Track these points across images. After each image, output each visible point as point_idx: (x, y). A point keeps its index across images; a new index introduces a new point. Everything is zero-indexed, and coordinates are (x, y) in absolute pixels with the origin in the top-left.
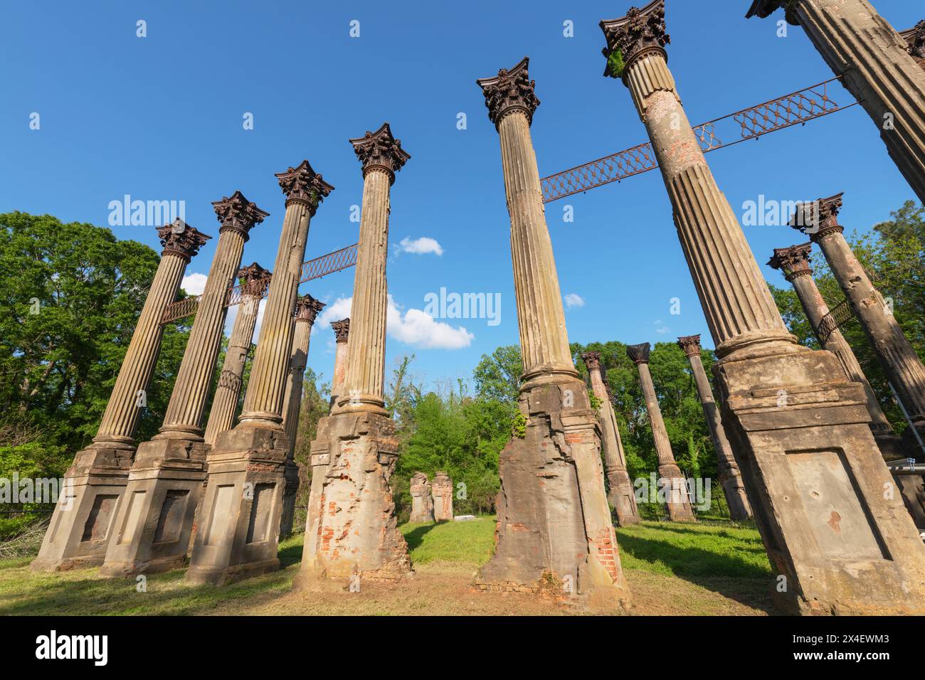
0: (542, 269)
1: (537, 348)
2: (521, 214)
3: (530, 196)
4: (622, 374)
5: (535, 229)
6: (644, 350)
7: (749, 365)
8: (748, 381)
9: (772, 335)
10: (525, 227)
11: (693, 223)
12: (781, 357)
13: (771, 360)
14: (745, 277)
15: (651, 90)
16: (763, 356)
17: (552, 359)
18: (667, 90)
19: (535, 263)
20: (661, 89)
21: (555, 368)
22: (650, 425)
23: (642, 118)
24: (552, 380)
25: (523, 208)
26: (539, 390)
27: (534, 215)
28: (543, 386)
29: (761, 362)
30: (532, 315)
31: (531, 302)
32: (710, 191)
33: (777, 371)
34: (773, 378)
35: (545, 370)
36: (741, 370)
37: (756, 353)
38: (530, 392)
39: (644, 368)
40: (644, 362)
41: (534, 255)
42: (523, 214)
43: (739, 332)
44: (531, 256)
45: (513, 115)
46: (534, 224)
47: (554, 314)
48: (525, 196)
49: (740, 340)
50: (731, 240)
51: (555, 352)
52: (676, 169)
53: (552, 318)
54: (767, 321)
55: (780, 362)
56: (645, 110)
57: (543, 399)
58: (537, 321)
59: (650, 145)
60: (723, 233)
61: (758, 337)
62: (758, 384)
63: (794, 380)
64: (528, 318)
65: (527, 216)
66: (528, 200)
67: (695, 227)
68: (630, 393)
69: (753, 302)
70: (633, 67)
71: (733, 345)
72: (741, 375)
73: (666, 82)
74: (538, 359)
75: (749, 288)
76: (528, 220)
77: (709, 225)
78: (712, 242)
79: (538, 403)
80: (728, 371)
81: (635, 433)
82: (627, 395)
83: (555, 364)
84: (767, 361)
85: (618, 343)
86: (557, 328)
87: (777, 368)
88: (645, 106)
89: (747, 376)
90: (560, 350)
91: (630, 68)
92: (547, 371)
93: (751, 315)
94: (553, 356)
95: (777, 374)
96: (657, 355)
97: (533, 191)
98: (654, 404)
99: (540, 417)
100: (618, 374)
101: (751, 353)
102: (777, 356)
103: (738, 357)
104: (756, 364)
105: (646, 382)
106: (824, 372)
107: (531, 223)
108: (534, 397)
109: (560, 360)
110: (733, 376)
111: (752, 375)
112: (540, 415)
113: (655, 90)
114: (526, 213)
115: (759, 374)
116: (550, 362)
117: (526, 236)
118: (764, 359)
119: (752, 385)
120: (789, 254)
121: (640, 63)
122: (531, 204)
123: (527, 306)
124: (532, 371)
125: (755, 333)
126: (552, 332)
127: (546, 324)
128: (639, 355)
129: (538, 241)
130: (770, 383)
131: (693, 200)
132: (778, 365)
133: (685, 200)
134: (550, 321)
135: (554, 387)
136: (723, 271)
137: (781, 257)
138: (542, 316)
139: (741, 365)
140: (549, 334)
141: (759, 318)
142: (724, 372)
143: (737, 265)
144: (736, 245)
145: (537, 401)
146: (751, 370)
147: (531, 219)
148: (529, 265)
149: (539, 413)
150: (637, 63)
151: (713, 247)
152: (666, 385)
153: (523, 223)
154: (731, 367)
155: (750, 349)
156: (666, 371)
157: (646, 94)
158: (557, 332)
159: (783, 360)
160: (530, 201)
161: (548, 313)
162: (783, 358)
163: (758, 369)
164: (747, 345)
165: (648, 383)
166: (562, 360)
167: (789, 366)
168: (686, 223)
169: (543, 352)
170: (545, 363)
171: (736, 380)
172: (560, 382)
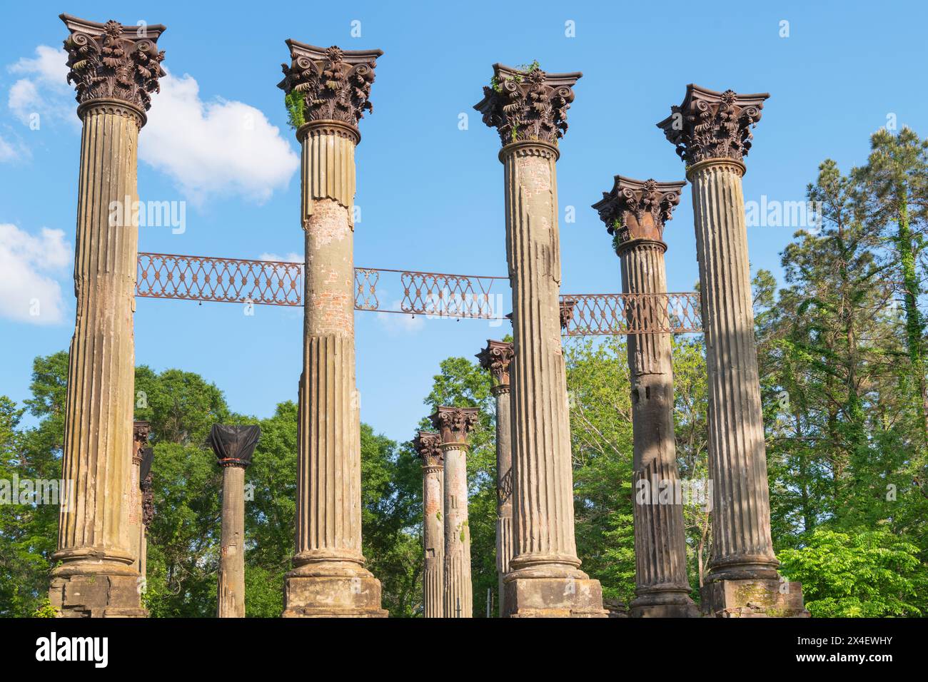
0: (116, 411)
1: (87, 524)
2: (98, 313)
3: (118, 286)
4: (188, 461)
5: (117, 348)
6: (245, 440)
7: (313, 583)
8: (306, 597)
9: (342, 556)
10: (101, 338)
11: (314, 409)
12: (339, 580)
13: (331, 581)
14: (341, 490)
15: (323, 195)
16: (327, 576)
17: (106, 541)
18: (341, 205)
19: (107, 399)
20: (334, 200)
21: (107, 553)
22: (219, 581)
23: (303, 224)
24: (102, 569)
25: (103, 303)
26: (83, 579)
27: (119, 321)
28: (89, 574)
29: (322, 582)
30: (89, 476)
31: (90, 458)
32: (342, 376)
33: (333, 592)
34: (327, 598)
35: (94, 554)
36: (304, 587)
37: (322, 572)
38: (69, 578)
39: (235, 475)
40: (238, 465)
41: (107, 386)
42: (102, 314)
43: (317, 547)
44: (103, 388)
45: (117, 117)
46: (117, 337)
47: (120, 479)
48: (111, 284)
49: (314, 556)
50: (342, 443)
51: (111, 532)
52: (319, 330)
53: (116, 486)
54: (344, 540)
55: (337, 584)
56: (309, 217)
57: (85, 590)
58: (94, 486)
59: (303, 267)
60: (338, 433)
61: (330, 555)
62: (313, 601)
63: (342, 602)
64: (81, 478)
65: (109, 318)
66: (114, 292)
67: (314, 415)
68: (194, 505)
69: (339, 518)
70: (313, 136)
71: (308, 559)
72: (302, 592)
73: (344, 193)
74: (86, 537)
75: (341, 503)
76: (109, 326)
77: (328, 419)
78: (324, 440)
79: (78, 594)
80: (292, 586)
81: (182, 594)
82: (185, 509)
83: (109, 547)
84: (327, 582)
85: (196, 378)
86: (120, 500)
87: (333, 589)
88: (310, 213)
89: (307, 593)
90: (118, 529)
91: (309, 135)
92: (96, 556)
93: (333, 531)
94: (108, 537)
95: (332, 595)
96: (276, 432)
97: (124, 278)
98: (236, 549)
99: (76, 611)
100: (176, 458)
101: (318, 571)
102: (336, 578)
103: (307, 572)
104: (318, 582)
105: (231, 505)
106: (367, 598)
107: (112, 333)
108: (73, 587)
109: (116, 542)
110: (294, 591)
111: (312, 592)
112: (76, 609)
113: (328, 197)
114: (107, 312)
115: (318, 593)
116: (103, 545)
117: (100, 352)
118: (326, 579)
119: (308, 602)
120: (505, 355)
121: (323, 137)
122: (117, 299)
123: (83, 461)
124: (76, 552)
125: (330, 551)
126: (112, 504)
127: (107, 493)
128: (234, 447)
129: (117, 365)
130: (323, 602)
131: (322, 380)
132: (336, 587)
133: (314, 376)
134: (112, 489)
135: (103, 578)
136: (324, 477)
137: (493, 356)
138: (103, 480)
139: (306, 582)
140: (107, 506)
141: (338, 535)
142: (289, 586)
143: (338, 474)
144: (345, 450)
145: (77, 591)
146: (312, 588)
147: (112, 327)
148: (98, 401)
149: (77, 606)
150: (319, 135)
151: (324, 446)
152: (277, 501)
153: (99, 330)
154: (296, 583)
155: (319, 567)
156: (286, 471)
157: (316, 195)
158: (120, 504)
159: (341, 583)
160: (117, 296)
161: (112, 477)
162: (341, 580)
163: (318, 588)
164: (319, 562)
165: (235, 506)
166: (119, 543)
167: (343, 589)
168: (307, 405)
169: (95, 530)
170: (95, 545)
171: (297, 595)
172: (111, 573)
